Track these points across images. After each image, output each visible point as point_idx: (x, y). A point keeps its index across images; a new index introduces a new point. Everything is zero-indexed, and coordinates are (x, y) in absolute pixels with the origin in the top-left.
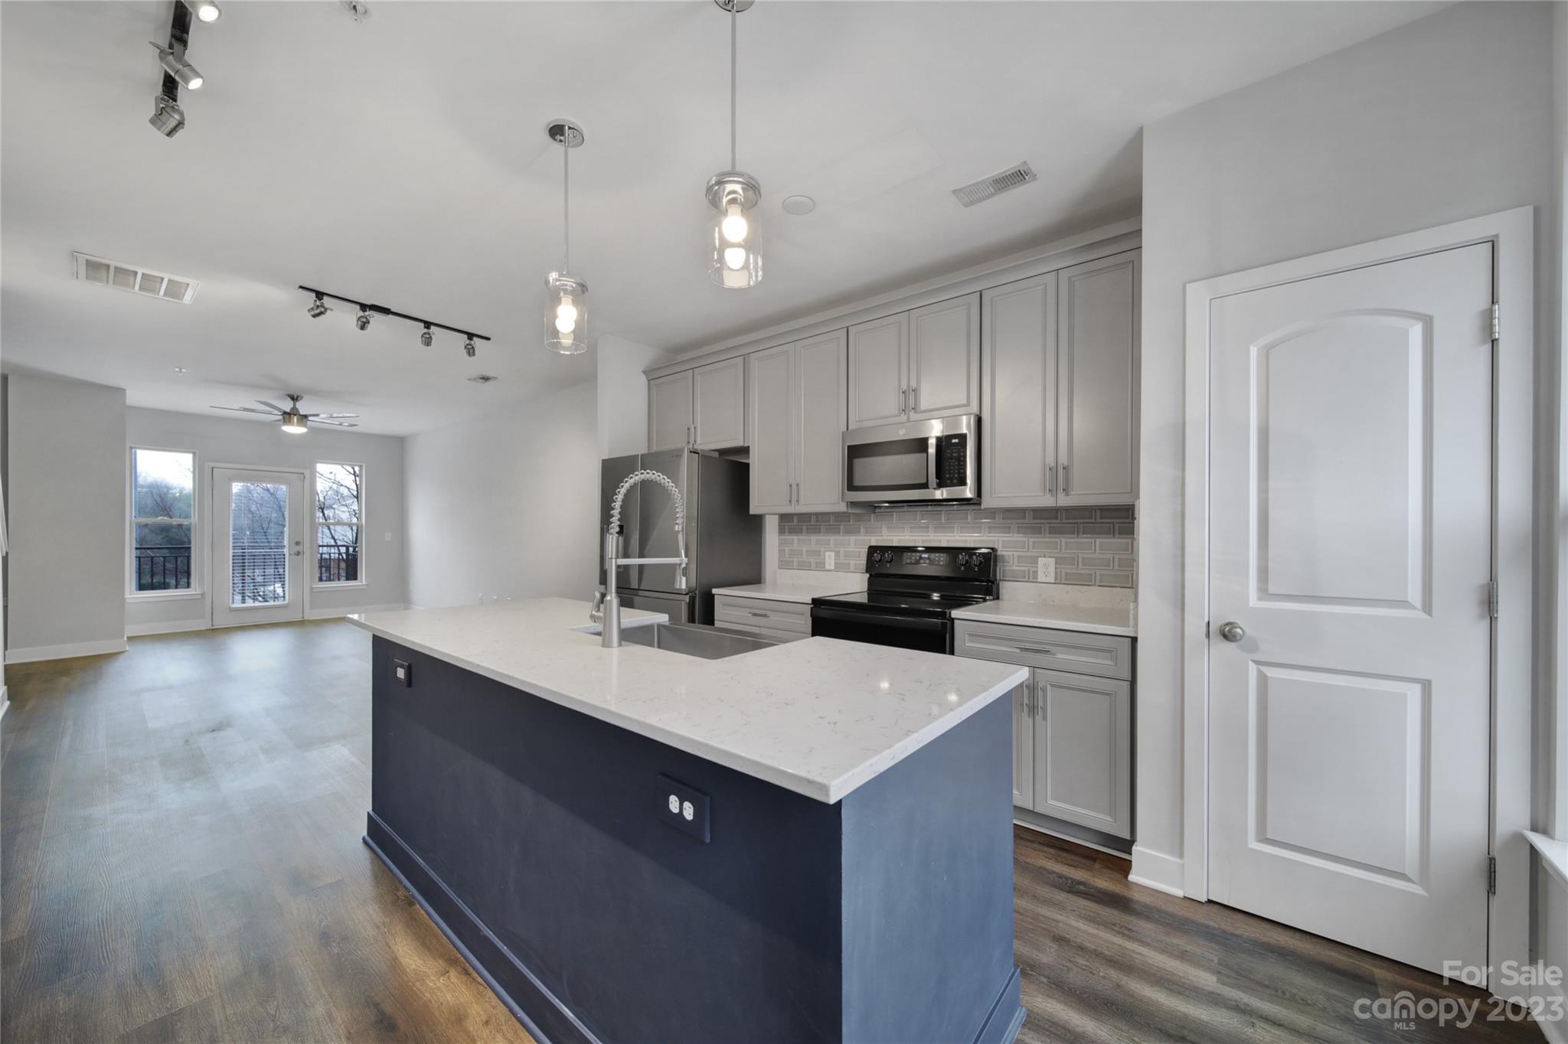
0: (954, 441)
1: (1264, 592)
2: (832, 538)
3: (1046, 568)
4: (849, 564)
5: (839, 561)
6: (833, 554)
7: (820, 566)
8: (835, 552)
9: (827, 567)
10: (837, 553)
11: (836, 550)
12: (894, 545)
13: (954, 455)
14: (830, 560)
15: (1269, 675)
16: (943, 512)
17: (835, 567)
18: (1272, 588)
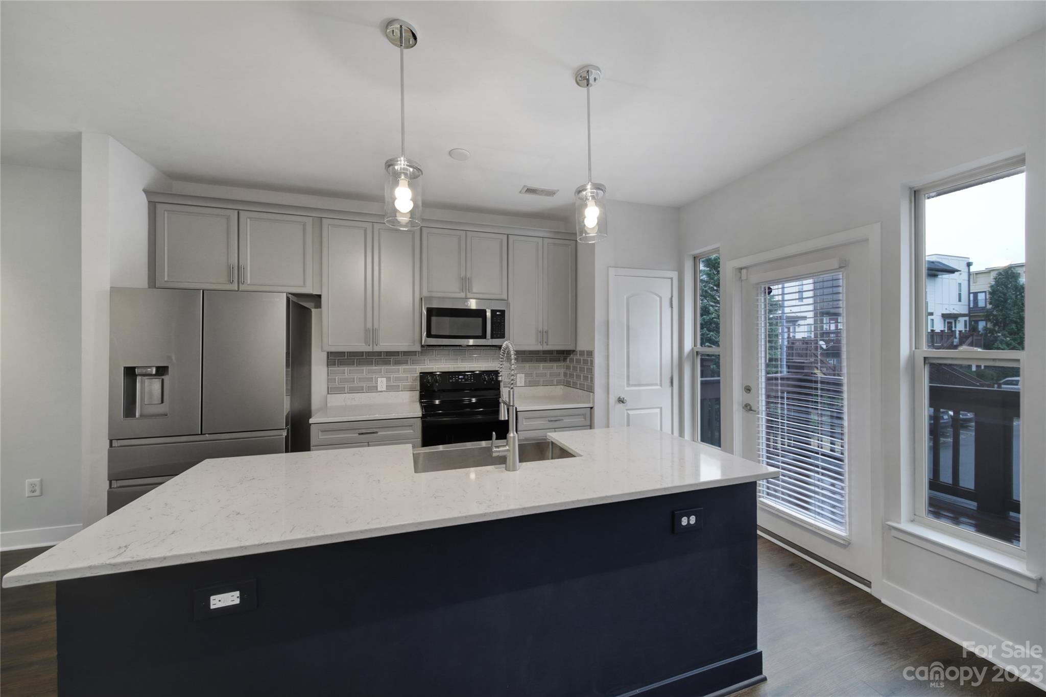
0: (498, 313)
1: (629, 385)
2: (384, 368)
3: (520, 379)
4: (399, 386)
5: (390, 384)
6: (384, 380)
7: (374, 389)
8: (387, 378)
9: (379, 389)
10: (388, 379)
11: (387, 376)
12: (450, 370)
13: (499, 321)
14: (382, 383)
15: (630, 413)
16: (467, 351)
17: (387, 389)
18: (631, 383)
